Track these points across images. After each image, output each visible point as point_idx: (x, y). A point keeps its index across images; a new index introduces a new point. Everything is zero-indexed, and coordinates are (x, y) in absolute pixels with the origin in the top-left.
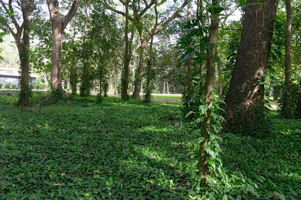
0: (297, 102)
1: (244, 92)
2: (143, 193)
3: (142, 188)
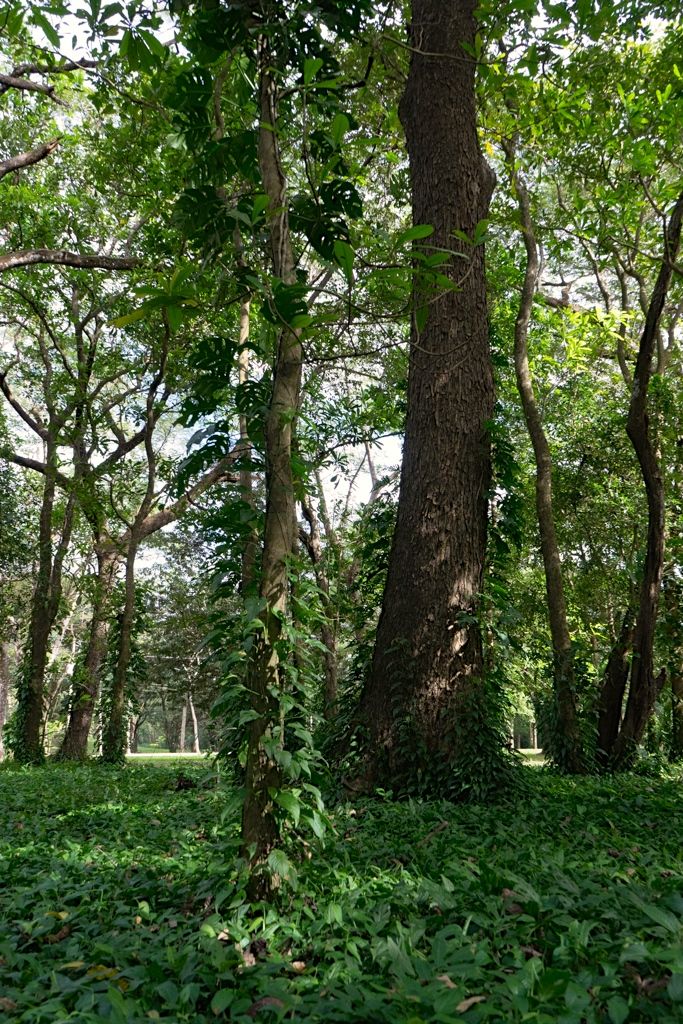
0: (598, 716)
1: (421, 655)
2: (22, 948)
3: (18, 933)
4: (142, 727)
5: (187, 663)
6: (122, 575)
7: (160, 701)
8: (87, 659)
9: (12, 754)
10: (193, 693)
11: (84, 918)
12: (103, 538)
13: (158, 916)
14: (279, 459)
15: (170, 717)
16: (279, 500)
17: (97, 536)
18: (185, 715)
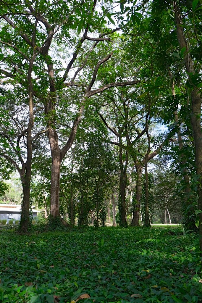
2: (138, 280)
3: (136, 275)
4: (153, 216)
5: (165, 197)
6: (143, 172)
7: (158, 209)
8: (136, 197)
9: (119, 225)
10: (167, 206)
11: (154, 272)
12: (137, 162)
13: (177, 273)
14: (197, 130)
15: (161, 213)
16: (199, 143)
17: (135, 162)
18: (166, 213)
